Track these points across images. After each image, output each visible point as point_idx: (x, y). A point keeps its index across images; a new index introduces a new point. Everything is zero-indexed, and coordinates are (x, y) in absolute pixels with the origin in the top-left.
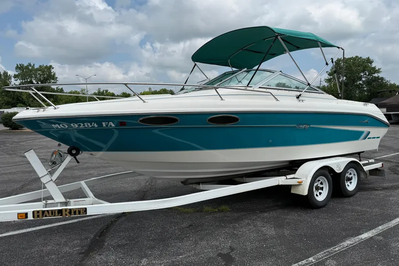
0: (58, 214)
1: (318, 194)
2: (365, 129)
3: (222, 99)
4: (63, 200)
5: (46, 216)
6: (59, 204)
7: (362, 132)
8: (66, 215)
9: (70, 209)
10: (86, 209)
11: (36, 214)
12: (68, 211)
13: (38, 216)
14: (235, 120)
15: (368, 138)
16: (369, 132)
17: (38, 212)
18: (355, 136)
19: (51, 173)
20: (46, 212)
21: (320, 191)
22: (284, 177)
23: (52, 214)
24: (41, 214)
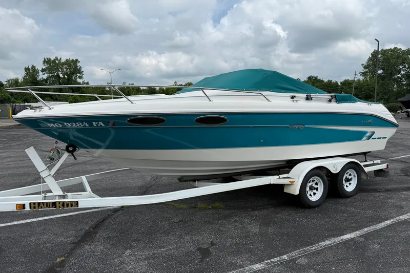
0: (52, 206)
1: (312, 194)
2: (369, 130)
3: (210, 101)
4: (61, 193)
5: (41, 208)
6: (57, 197)
7: (365, 133)
8: (60, 207)
9: (63, 202)
10: (77, 202)
11: (32, 205)
12: (61, 203)
13: (35, 208)
14: (223, 120)
15: (373, 139)
16: (374, 133)
17: (34, 203)
18: (358, 136)
19: (50, 168)
20: (41, 204)
21: (315, 191)
22: (277, 177)
23: (47, 206)
24: (37, 205)
